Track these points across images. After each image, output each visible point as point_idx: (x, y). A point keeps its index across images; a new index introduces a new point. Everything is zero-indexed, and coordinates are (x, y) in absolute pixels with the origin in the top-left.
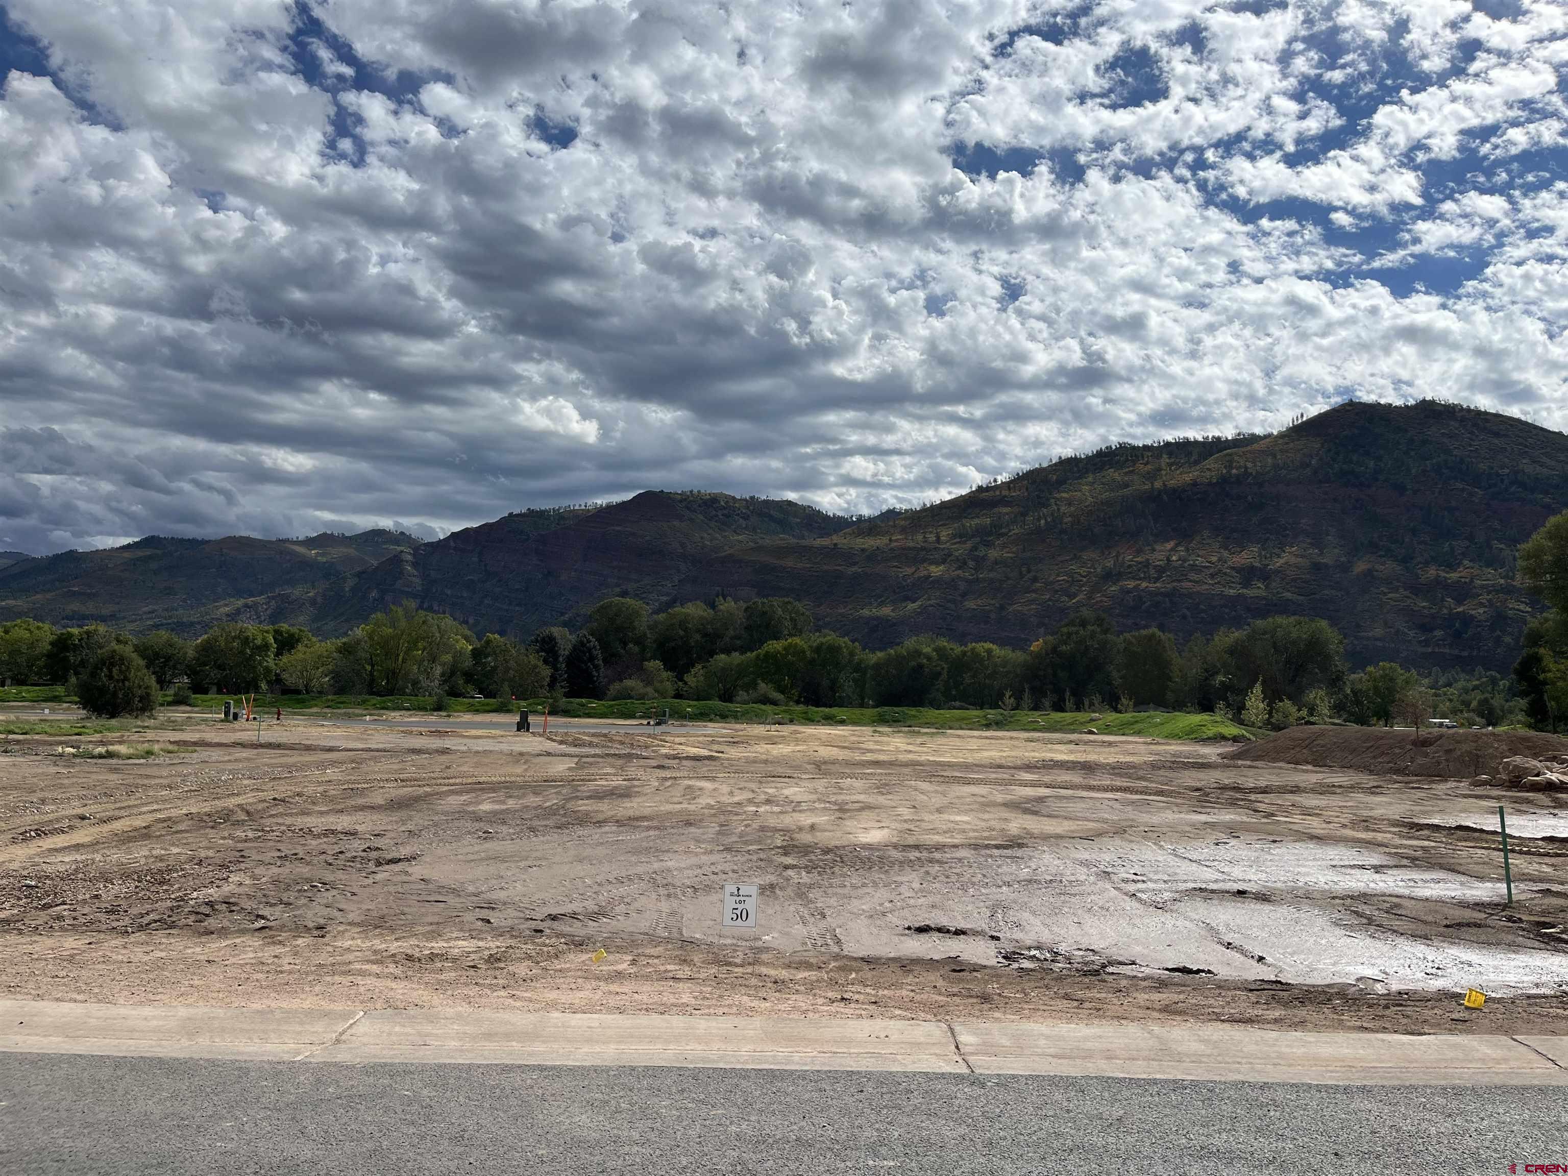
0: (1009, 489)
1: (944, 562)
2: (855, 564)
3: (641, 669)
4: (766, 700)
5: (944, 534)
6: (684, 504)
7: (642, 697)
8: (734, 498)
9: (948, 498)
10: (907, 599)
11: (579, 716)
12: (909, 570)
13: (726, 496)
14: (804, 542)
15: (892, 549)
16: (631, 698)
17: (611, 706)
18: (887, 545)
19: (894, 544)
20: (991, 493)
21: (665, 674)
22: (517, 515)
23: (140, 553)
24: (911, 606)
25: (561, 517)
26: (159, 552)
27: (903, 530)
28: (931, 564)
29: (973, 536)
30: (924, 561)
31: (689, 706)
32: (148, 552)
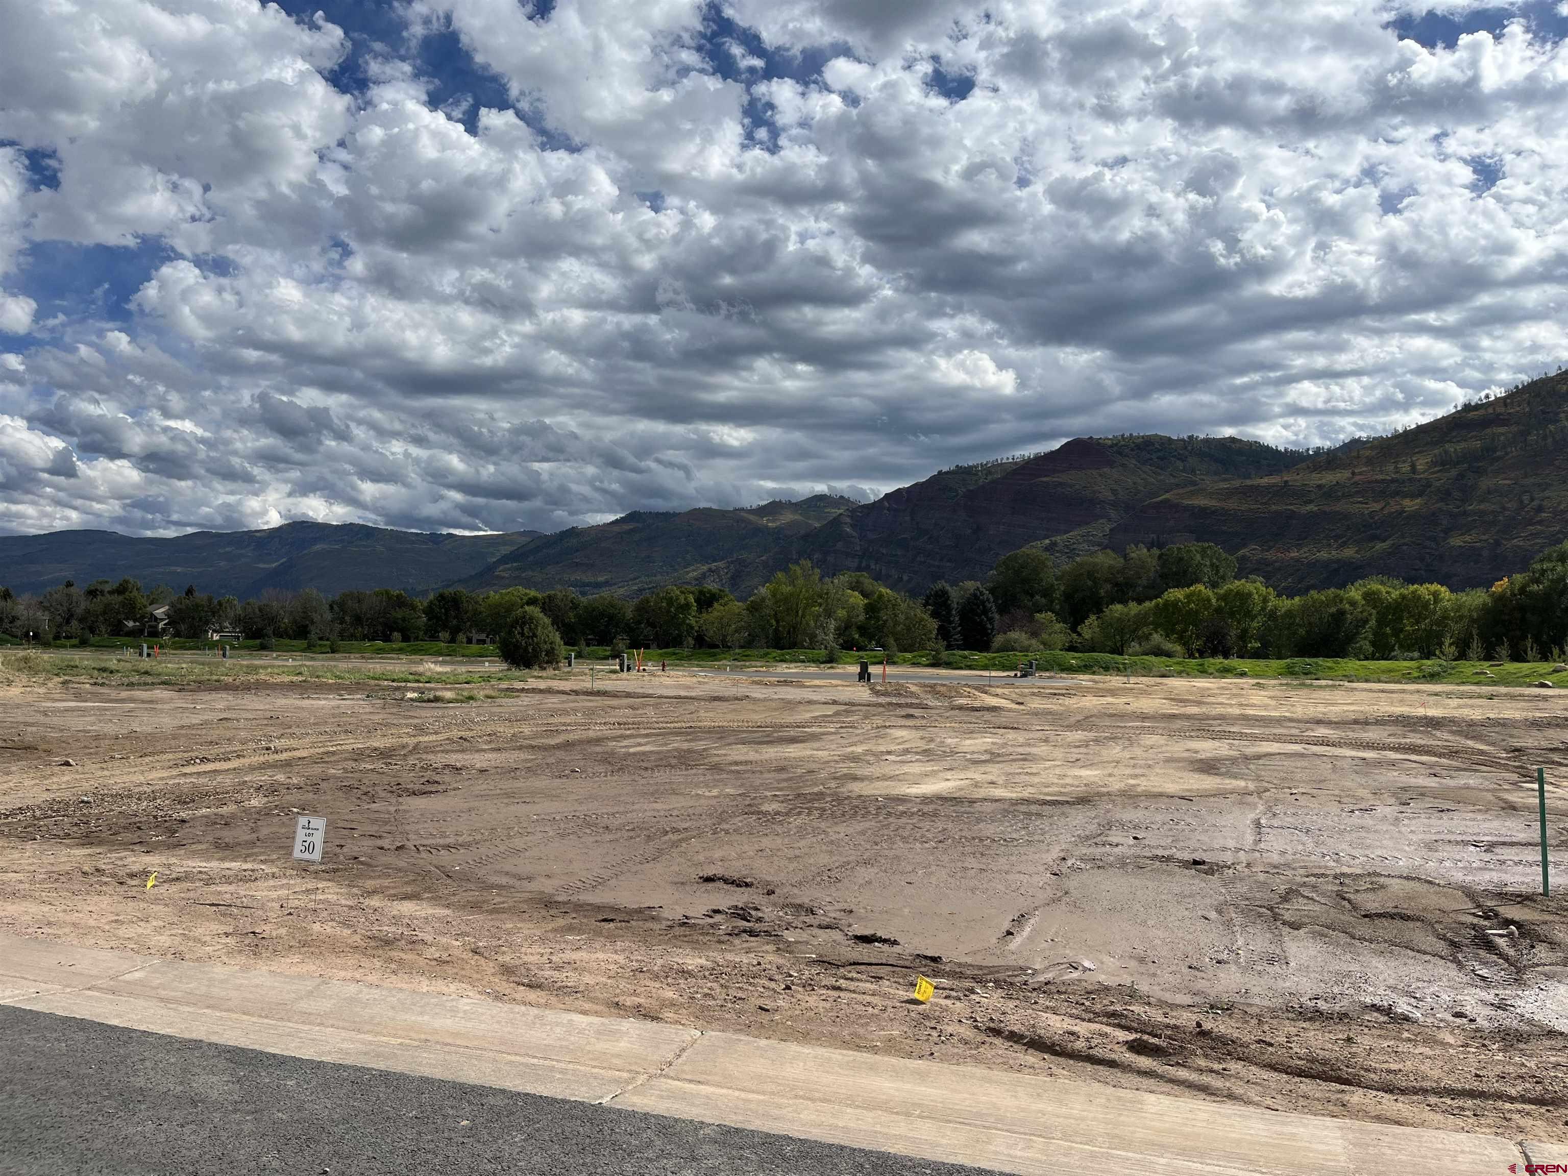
0: (1506, 405)
1: (1420, 494)
2: (1311, 502)
3: (1031, 619)
4: (1158, 652)
5: (1422, 463)
6: (1115, 449)
7: (1026, 650)
8: (1170, 438)
9: (1424, 421)
10: (1374, 538)
11: (961, 668)
12: (1376, 506)
13: (1161, 438)
14: (1248, 482)
15: (1356, 483)
16: (1013, 649)
17: (994, 658)
18: (1349, 479)
19: (1357, 478)
20: (1482, 412)
21: (1058, 626)
22: (947, 473)
23: (626, 527)
24: (1380, 546)
25: (988, 470)
26: (640, 525)
27: (1370, 461)
28: (1405, 497)
29: (1458, 463)
30: (1397, 493)
31: (1074, 658)
32: (631, 526)
